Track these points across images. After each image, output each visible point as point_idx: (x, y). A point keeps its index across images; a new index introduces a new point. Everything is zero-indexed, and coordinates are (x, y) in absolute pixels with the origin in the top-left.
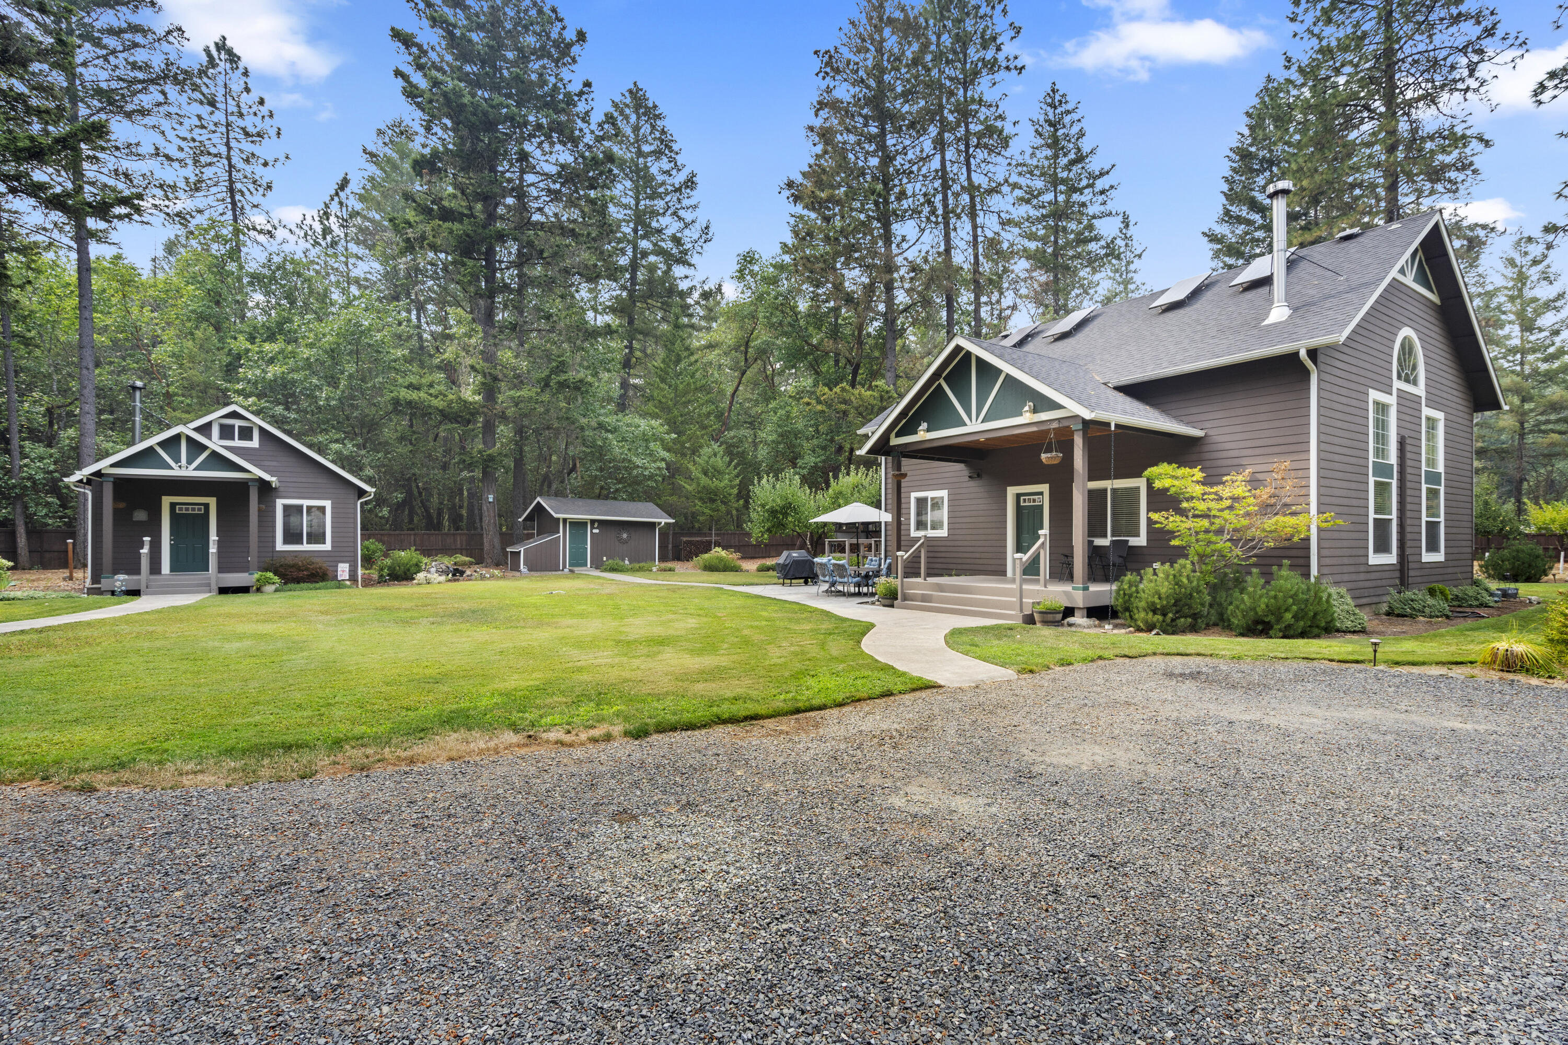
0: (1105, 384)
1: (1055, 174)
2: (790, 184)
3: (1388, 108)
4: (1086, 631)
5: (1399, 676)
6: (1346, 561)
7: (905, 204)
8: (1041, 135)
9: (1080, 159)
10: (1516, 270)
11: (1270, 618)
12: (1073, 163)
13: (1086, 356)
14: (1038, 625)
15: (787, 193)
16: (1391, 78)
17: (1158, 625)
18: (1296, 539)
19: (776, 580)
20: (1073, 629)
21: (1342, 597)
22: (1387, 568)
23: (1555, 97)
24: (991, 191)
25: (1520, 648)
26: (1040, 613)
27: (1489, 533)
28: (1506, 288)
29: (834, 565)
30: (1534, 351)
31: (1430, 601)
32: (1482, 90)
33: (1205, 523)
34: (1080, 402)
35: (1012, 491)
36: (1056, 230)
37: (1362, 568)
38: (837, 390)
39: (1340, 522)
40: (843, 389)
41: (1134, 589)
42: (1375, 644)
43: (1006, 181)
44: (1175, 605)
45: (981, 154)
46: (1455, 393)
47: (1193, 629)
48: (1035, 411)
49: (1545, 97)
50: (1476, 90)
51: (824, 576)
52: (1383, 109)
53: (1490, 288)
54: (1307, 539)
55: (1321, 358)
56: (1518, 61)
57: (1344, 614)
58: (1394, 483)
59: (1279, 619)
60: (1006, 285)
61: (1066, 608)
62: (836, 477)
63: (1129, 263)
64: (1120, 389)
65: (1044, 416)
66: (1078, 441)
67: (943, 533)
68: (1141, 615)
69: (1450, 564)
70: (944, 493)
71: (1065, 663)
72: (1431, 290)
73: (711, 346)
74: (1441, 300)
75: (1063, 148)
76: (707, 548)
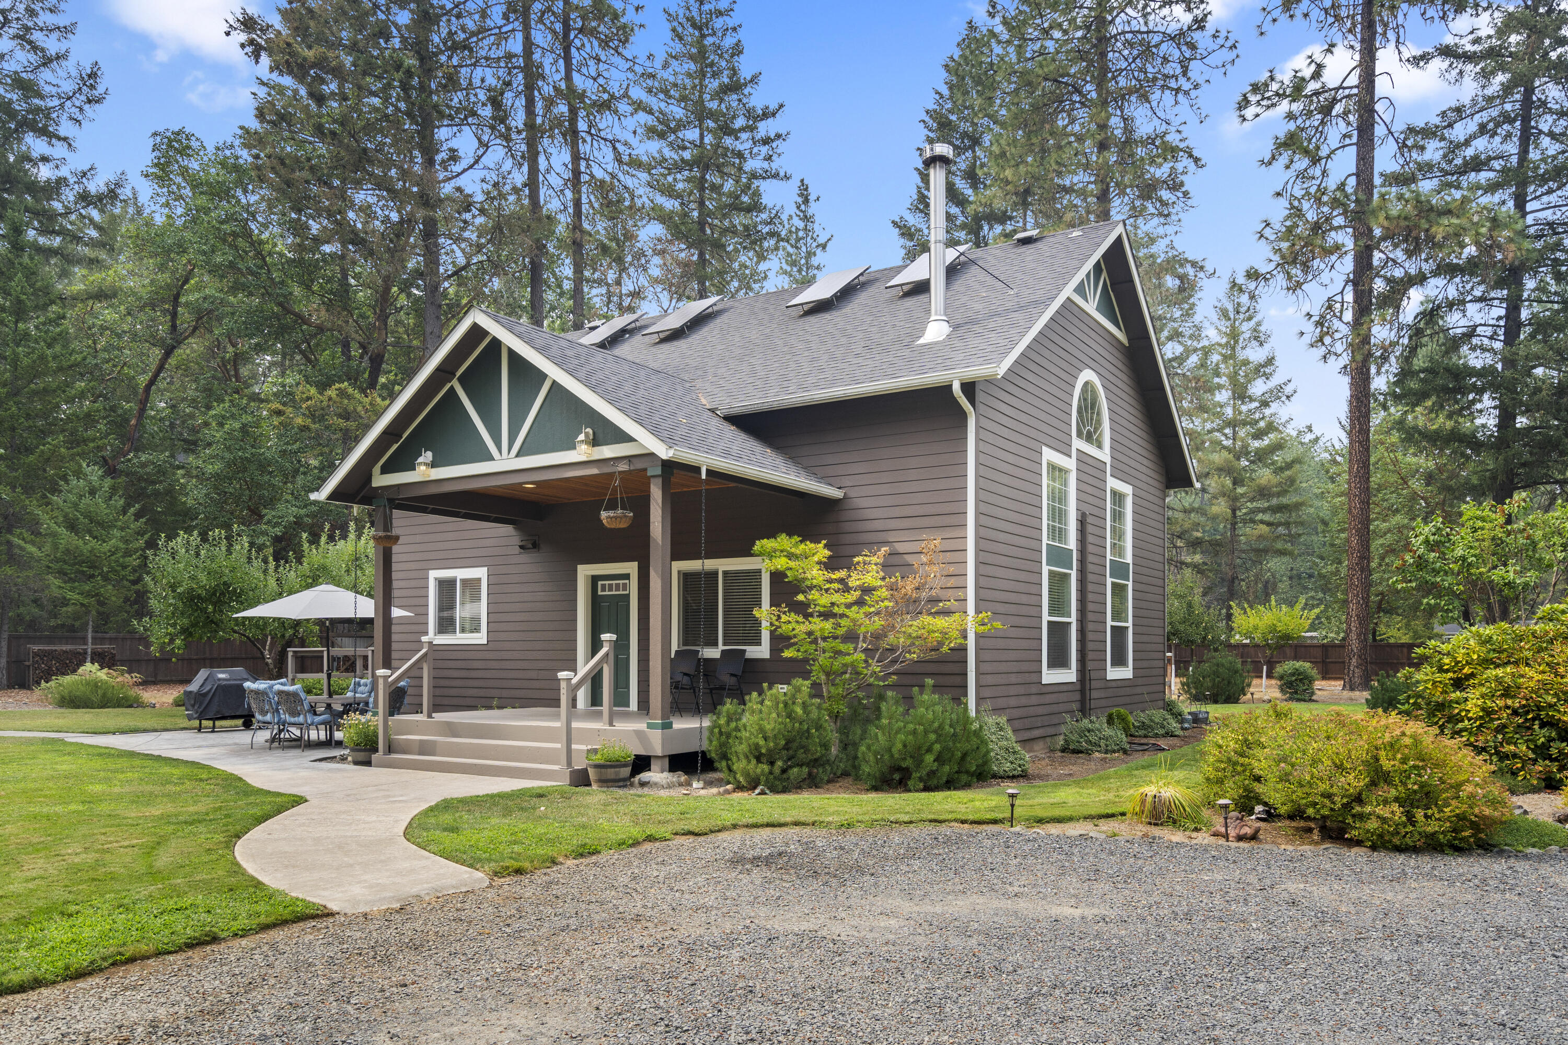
0: (713, 411)
1: (701, 101)
2: (248, 23)
3: (1099, 95)
4: (663, 793)
5: (1035, 840)
6: (1013, 679)
7: (457, 99)
8: (681, 39)
9: (735, 86)
10: (1228, 323)
11: (908, 763)
12: (726, 90)
13: (696, 368)
14: (594, 787)
15: (243, 37)
16: (1103, 55)
17: (763, 779)
18: (945, 649)
19: (186, 723)
20: (646, 790)
21: (1001, 729)
22: (1065, 688)
23: (1257, 115)
24: (605, 106)
25: (1169, 792)
26: (597, 766)
27: (1192, 642)
28: (1220, 345)
29: (280, 693)
30: (1244, 423)
31: (1108, 732)
32: (1193, 93)
33: (828, 625)
34: (655, 431)
35: (584, 572)
36: (701, 184)
37: (1034, 689)
38: (332, 392)
39: (998, 625)
40: (342, 393)
41: (733, 725)
42: (1013, 796)
43: (626, 95)
44: (786, 747)
45: (592, 46)
46: (1145, 462)
47: (812, 783)
48: (595, 442)
49: (1250, 112)
50: (1187, 93)
51: (264, 713)
52: (1094, 95)
53: (1205, 343)
54: (962, 649)
55: (980, 396)
56: (1228, 66)
57: (1002, 752)
58: (1074, 574)
59: (919, 762)
60: (629, 259)
61: (638, 757)
62: (314, 540)
63: (810, 254)
64: (733, 419)
65: (607, 451)
66: (656, 493)
67: (481, 638)
68: (739, 765)
69: (1140, 681)
70: (481, 573)
71: (584, 852)
72: (1117, 325)
73: (102, 295)
74: (1129, 340)
75: (712, 65)
76: (70, 664)
